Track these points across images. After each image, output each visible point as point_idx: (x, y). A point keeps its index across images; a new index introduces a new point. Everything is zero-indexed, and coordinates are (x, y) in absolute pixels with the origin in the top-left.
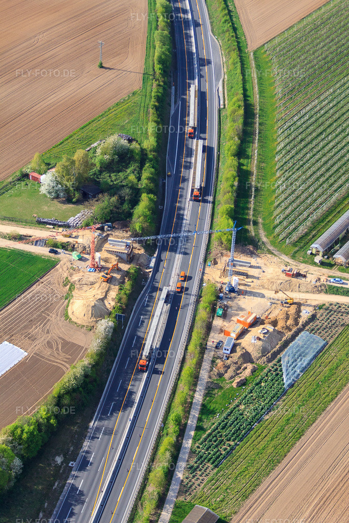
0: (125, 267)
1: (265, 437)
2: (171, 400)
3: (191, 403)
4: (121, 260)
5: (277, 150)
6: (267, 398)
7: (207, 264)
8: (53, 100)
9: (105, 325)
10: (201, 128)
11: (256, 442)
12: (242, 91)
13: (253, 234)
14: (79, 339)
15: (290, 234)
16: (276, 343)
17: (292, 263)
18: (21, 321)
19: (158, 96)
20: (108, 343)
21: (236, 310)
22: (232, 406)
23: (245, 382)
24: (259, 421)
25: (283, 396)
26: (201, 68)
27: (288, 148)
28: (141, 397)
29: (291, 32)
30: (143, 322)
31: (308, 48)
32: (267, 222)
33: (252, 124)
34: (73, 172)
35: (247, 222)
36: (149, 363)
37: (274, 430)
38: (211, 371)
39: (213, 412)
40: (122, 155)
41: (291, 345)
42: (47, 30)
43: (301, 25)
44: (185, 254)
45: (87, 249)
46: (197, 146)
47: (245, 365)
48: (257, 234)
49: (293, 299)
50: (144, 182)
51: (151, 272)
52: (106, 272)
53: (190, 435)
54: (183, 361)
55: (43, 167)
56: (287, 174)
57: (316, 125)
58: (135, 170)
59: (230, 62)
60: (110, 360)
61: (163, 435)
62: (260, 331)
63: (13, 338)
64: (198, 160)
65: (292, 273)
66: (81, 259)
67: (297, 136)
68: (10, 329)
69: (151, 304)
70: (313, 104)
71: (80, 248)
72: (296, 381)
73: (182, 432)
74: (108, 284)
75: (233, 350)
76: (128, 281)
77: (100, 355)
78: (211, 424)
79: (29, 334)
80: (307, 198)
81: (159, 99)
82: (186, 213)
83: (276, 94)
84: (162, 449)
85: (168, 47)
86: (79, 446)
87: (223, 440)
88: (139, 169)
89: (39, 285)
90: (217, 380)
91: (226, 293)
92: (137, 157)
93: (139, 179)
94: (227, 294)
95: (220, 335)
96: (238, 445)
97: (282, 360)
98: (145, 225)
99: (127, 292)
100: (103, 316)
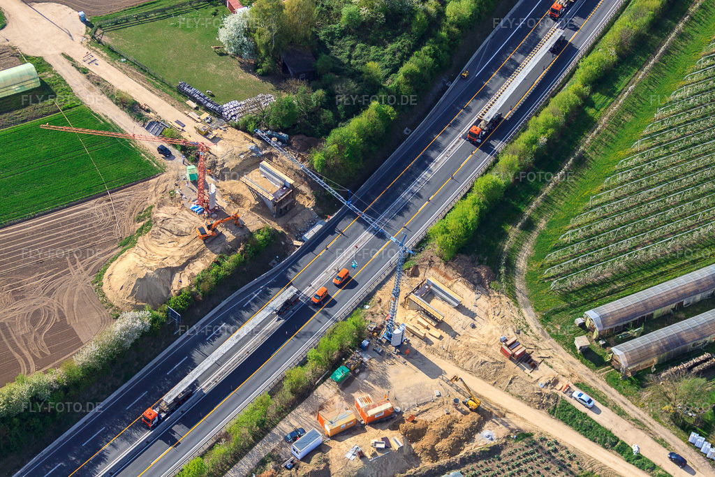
4: (260, 207)
13: (509, 246)
14: (88, 326)
17: (535, 330)
30: (218, 335)
32: (553, 232)
33: (667, 31)
35: (515, 218)
36: (165, 417)
44: (381, 236)
48: (515, 250)
50: (399, 79)
58: (399, 50)
62: (376, 440)
65: (511, 352)
71: (208, 161)
82: (438, 159)
88: (409, 50)
91: (380, 340)
93: (396, 69)
94: (381, 344)
95: (311, 416)
98: (333, 161)
99: (222, 272)
100: (150, 302)
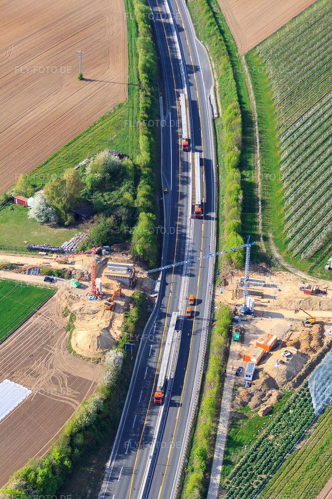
0: (128, 293)
1: (299, 468)
2: (192, 433)
3: (215, 436)
4: (123, 285)
5: (281, 159)
6: (297, 426)
7: (217, 286)
8: (32, 117)
9: (114, 356)
10: (196, 139)
11: (289, 474)
12: (237, 98)
13: (265, 250)
14: (86, 372)
15: (305, 248)
16: (301, 366)
17: (310, 279)
18: (20, 357)
19: (146, 107)
20: (118, 376)
21: (254, 333)
22: (260, 437)
23: (272, 410)
24: (291, 451)
25: (314, 423)
26: (189, 75)
27: (293, 156)
28: (160, 432)
29: (283, 32)
30: (153, 351)
31: (302, 49)
32: (278, 236)
33: (251, 133)
34: (64, 193)
35: (256, 238)
36: (164, 395)
37: (308, 460)
38: (233, 400)
39: (240, 444)
40: (114, 172)
41: (317, 367)
42: (19, 42)
43: (293, 25)
44: (191, 275)
45: (85, 276)
46: (194, 159)
47: (270, 392)
48: (269, 250)
49: (315, 318)
50: (140, 201)
51: (156, 297)
52: (109, 299)
53: (217, 470)
54: (201, 392)
55: (30, 189)
56: (295, 185)
57: (321, 130)
58: (129, 188)
59: (221, 67)
60: (121, 394)
61: (188, 472)
62: (282, 354)
63: (14, 375)
64: (196, 174)
65: (311, 290)
66: (79, 287)
67: (301, 143)
68: (10, 366)
69: (160, 332)
70: (315, 108)
71: (77, 274)
72: (326, 407)
73: (208, 468)
74: (112, 312)
75: (255, 376)
76: (134, 307)
77: (111, 388)
78: (239, 457)
79: (31, 370)
80: (319, 209)
81: (147, 111)
82: (188, 232)
83: (274, 99)
84: (189, 486)
85: (152, 54)
86: (97, 488)
87: (254, 473)
88: (134, 186)
89: (37, 317)
90: (241, 409)
91: (241, 315)
92: (131, 174)
93: (135, 197)
94: (242, 317)
95: (239, 361)
96: (271, 478)
97: (309, 384)
98: (146, 246)
99: (134, 319)
100: (109, 347)
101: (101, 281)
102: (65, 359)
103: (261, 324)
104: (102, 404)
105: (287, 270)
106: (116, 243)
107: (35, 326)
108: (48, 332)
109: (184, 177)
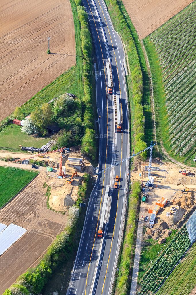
0: (81, 174)
1: (182, 273)
2: (120, 254)
3: (134, 255)
4: (78, 170)
5: (166, 99)
6: (181, 250)
7: (131, 171)
9: (74, 210)
10: (116, 88)
11: (177, 277)
12: (139, 64)
13: (158, 150)
14: (58, 219)
15: (181, 149)
16: (181, 216)
17: (185, 167)
18: (20, 211)
19: (87, 69)
20: (77, 221)
21: (154, 197)
22: (159, 256)
23: (166, 241)
24: (178, 263)
25: (190, 248)
26: (111, 51)
27: (173, 97)
28: (102, 253)
29: (164, 27)
30: (96, 208)
31: (176, 37)
32: (166, 143)
33: (148, 84)
34: (42, 117)
36: (104, 232)
37: (188, 269)
38: (143, 235)
39: (148, 260)
40: (70, 106)
41: (191, 217)
42: (12, 32)
43: (170, 23)
44: (117, 165)
45: (56, 165)
46: (115, 99)
47: (164, 230)
48: (161, 150)
49: (188, 189)
50: (86, 122)
51: (97, 177)
52: (70, 178)
53: (136, 274)
54: (125, 230)
55: (22, 115)
56: (174, 113)
57: (188, 82)
58: (79, 115)
59: (129, 46)
60: (79, 232)
61: (118, 276)
62: (171, 209)
63: (16, 221)
64: (117, 108)
65: (186, 173)
66: (52, 171)
67: (177, 90)
68: (14, 216)
69: (100, 197)
70: (185, 70)
73: (131, 273)
74: (72, 185)
75: (156, 221)
76: (84, 183)
77: (73, 228)
78: (148, 267)
79: (26, 218)
80: (189, 127)
81: (88, 71)
82: (113, 140)
83: (160, 65)
84: (120, 284)
85: (90, 39)
86: (67, 285)
87: (157, 276)
88: (82, 114)
89: (28, 188)
90: (148, 240)
91: (146, 187)
92: (80, 107)
93: (83, 120)
94: (147, 188)
95: (146, 213)
96: (167, 279)
97: (187, 226)
98: (91, 148)
99: (85, 189)
100: (71, 205)
101: (65, 168)
102: (45, 212)
103: (158, 192)
104: (68, 237)
105: (172, 162)
106: (72, 146)
107: (27, 194)
108: (35, 196)
109: (110, 109)
